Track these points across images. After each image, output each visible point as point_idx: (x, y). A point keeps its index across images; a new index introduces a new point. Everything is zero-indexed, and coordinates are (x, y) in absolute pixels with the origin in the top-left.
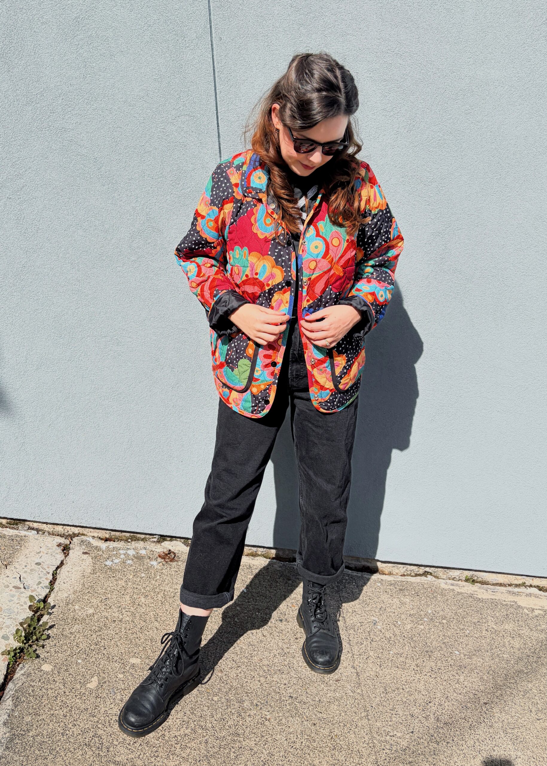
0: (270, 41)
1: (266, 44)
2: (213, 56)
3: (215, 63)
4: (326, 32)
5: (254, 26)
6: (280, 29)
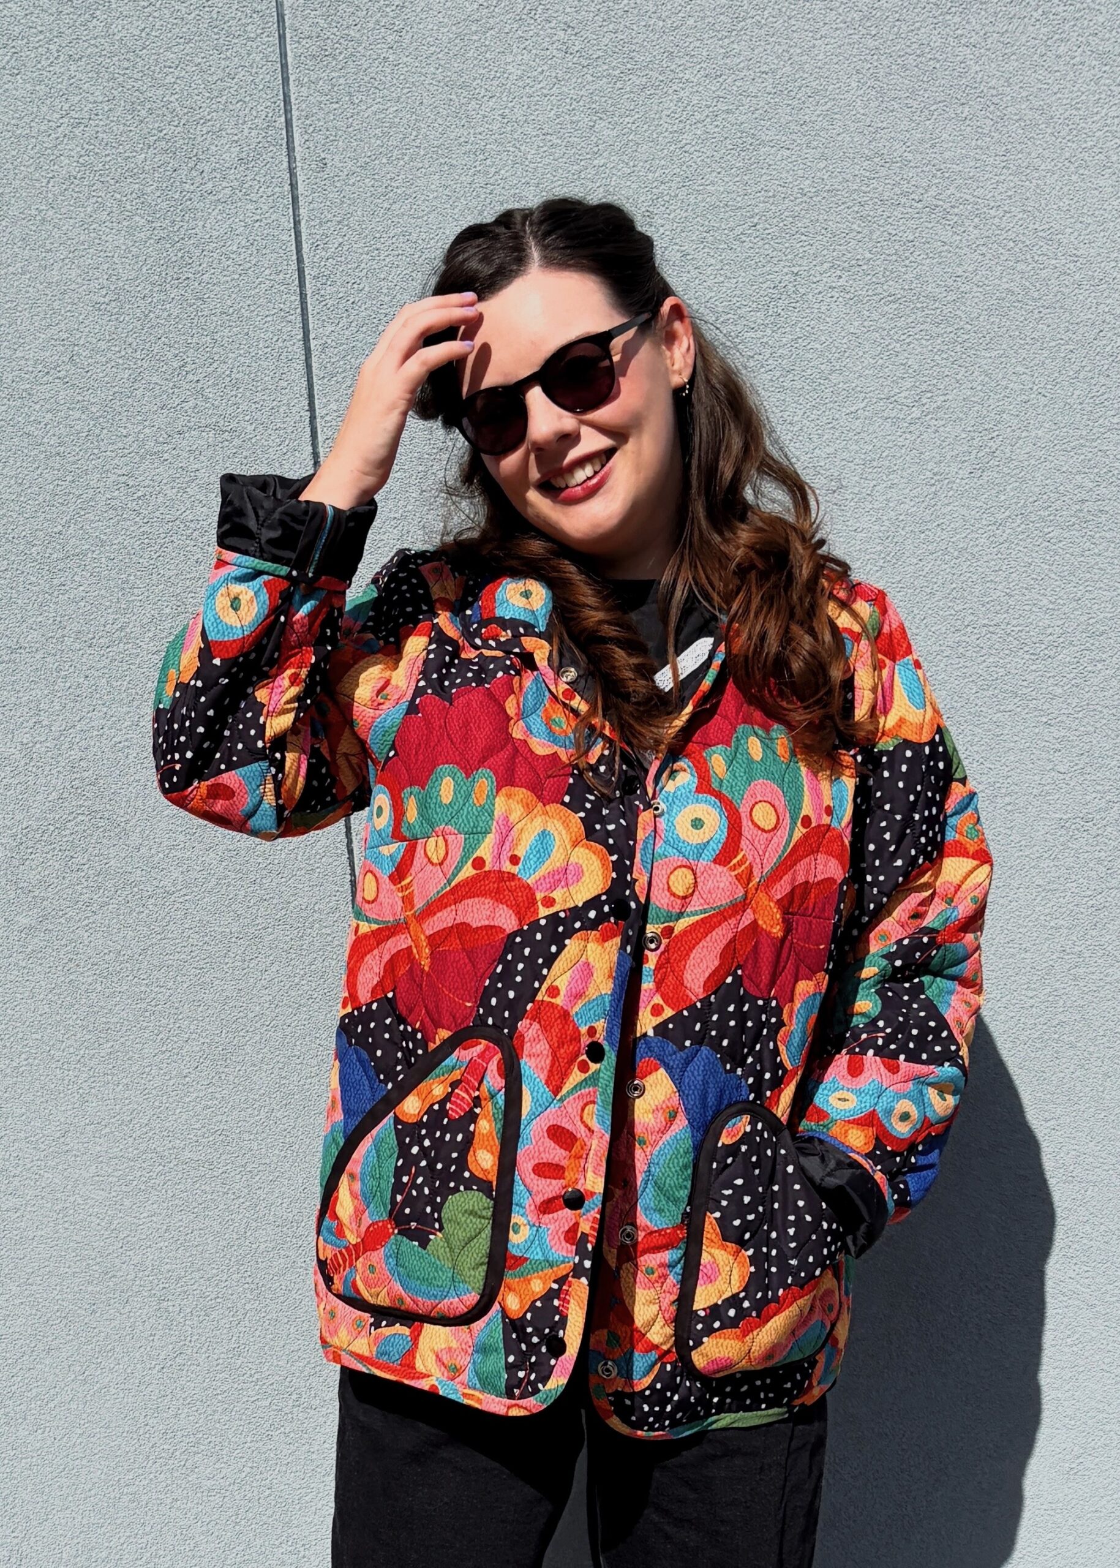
0: (493, 170)
1: (480, 180)
2: (297, 223)
3: (305, 247)
4: (687, 137)
5: (440, 121)
6: (529, 129)
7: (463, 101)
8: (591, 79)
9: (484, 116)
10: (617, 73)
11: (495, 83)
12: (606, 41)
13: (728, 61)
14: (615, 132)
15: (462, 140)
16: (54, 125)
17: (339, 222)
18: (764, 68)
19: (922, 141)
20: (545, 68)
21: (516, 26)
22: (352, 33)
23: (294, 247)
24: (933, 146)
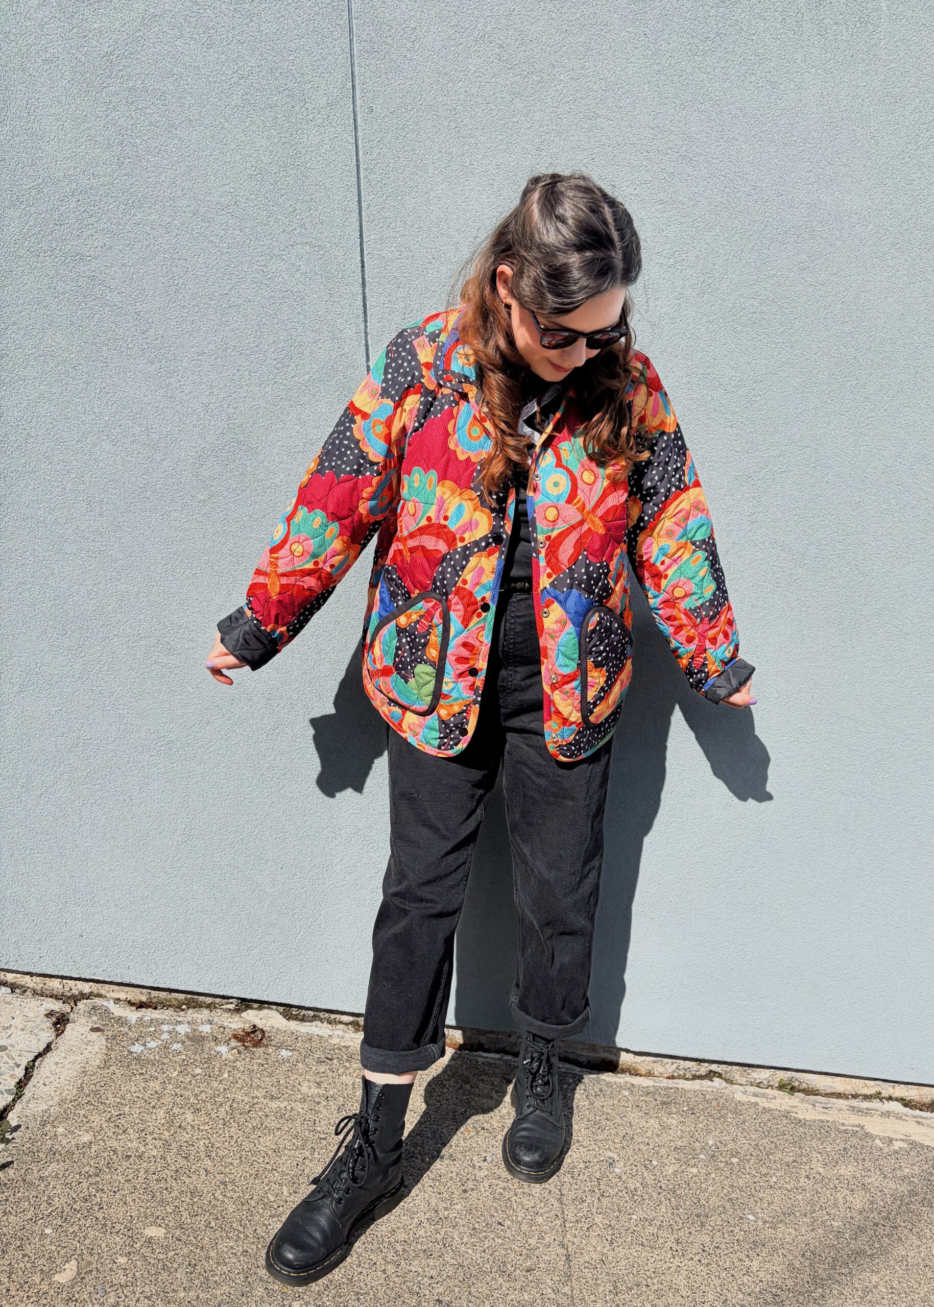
0: (460, 120)
1: (453, 125)
2: (356, 141)
3: (361, 153)
4: (560, 110)
5: (433, 92)
6: (479, 100)
7: (445, 82)
8: (512, 75)
9: (456, 91)
10: (526, 73)
11: (462, 74)
12: (520, 56)
13: (583, 71)
14: (523, 105)
15: (444, 103)
16: (229, 77)
17: (379, 142)
18: (601, 77)
19: (680, 121)
20: (488, 67)
21: (474, 44)
22: (388, 41)
23: (355, 153)
24: (686, 124)
